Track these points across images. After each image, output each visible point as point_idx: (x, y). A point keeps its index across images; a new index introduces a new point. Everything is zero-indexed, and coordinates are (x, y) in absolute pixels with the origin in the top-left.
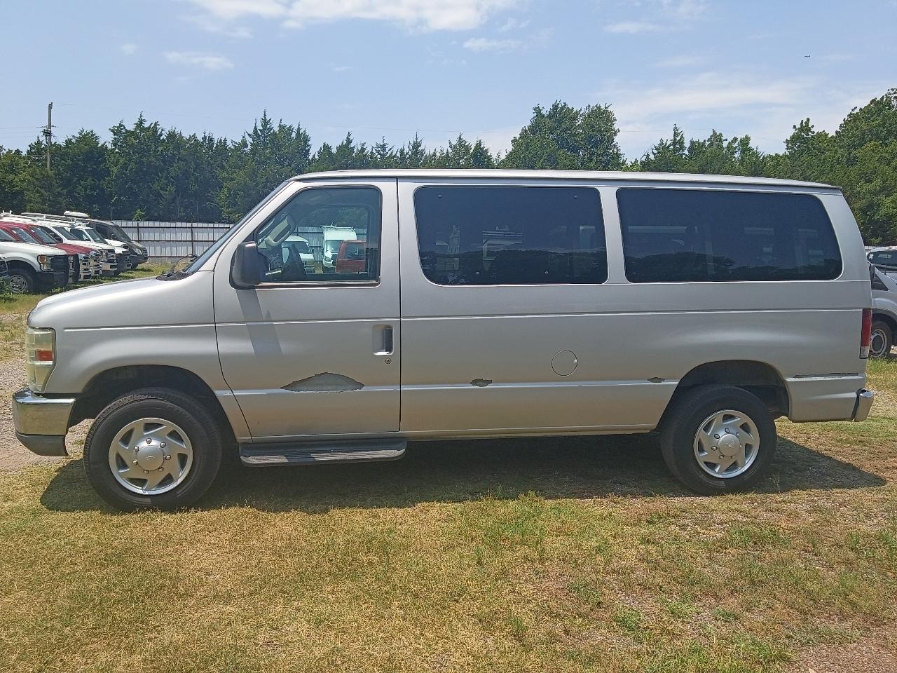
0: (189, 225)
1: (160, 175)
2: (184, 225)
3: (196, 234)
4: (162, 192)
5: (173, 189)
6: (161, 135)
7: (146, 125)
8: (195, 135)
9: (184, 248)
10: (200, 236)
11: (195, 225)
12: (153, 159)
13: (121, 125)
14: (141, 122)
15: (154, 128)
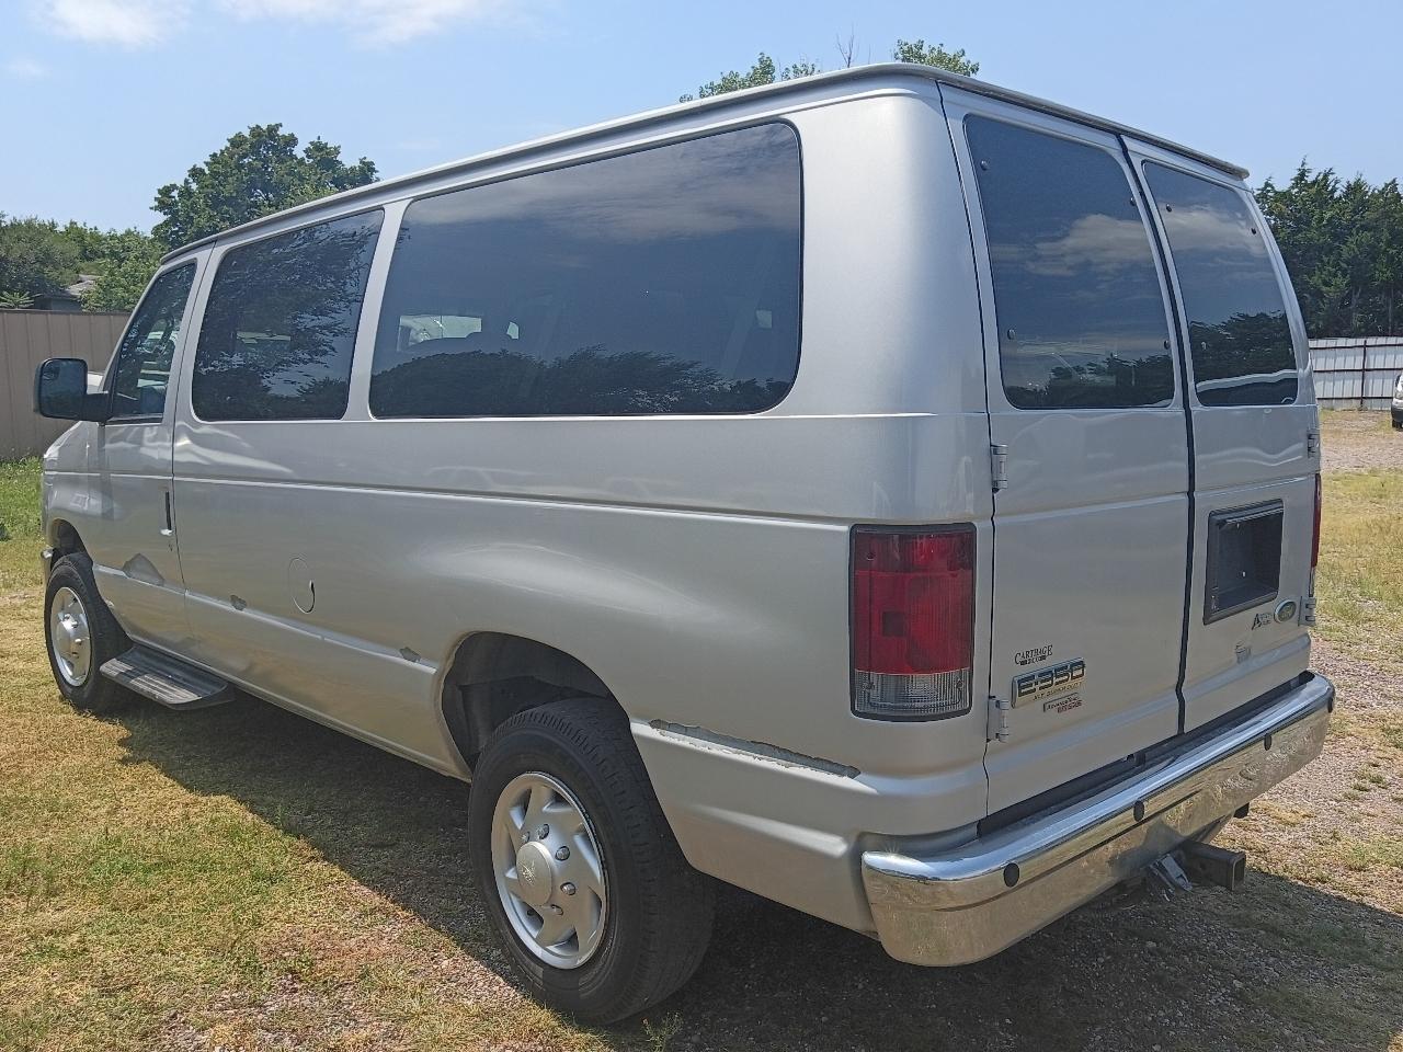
0: (1360, 342)
1: (1326, 259)
2: (1351, 342)
3: (1372, 357)
4: (1324, 289)
5: (1341, 282)
6: (1334, 190)
7: (1310, 178)
8: (1394, 180)
9: (1349, 383)
10: (1377, 360)
11: (1371, 341)
12: (1313, 234)
13: (1267, 185)
14: (1302, 175)
15: (1323, 183)
